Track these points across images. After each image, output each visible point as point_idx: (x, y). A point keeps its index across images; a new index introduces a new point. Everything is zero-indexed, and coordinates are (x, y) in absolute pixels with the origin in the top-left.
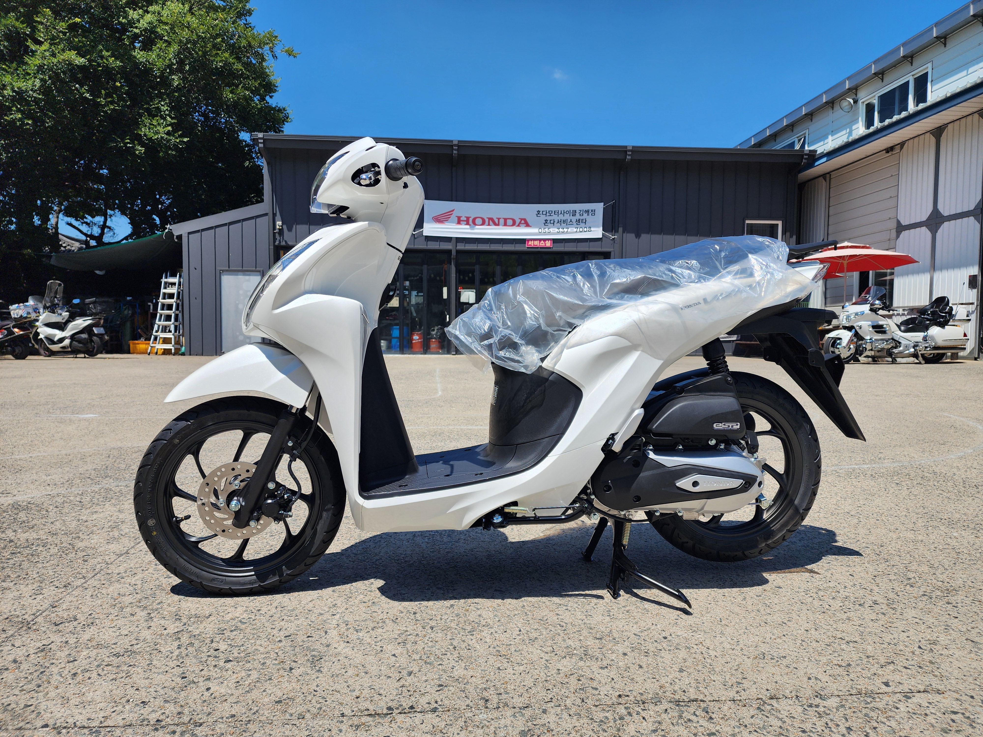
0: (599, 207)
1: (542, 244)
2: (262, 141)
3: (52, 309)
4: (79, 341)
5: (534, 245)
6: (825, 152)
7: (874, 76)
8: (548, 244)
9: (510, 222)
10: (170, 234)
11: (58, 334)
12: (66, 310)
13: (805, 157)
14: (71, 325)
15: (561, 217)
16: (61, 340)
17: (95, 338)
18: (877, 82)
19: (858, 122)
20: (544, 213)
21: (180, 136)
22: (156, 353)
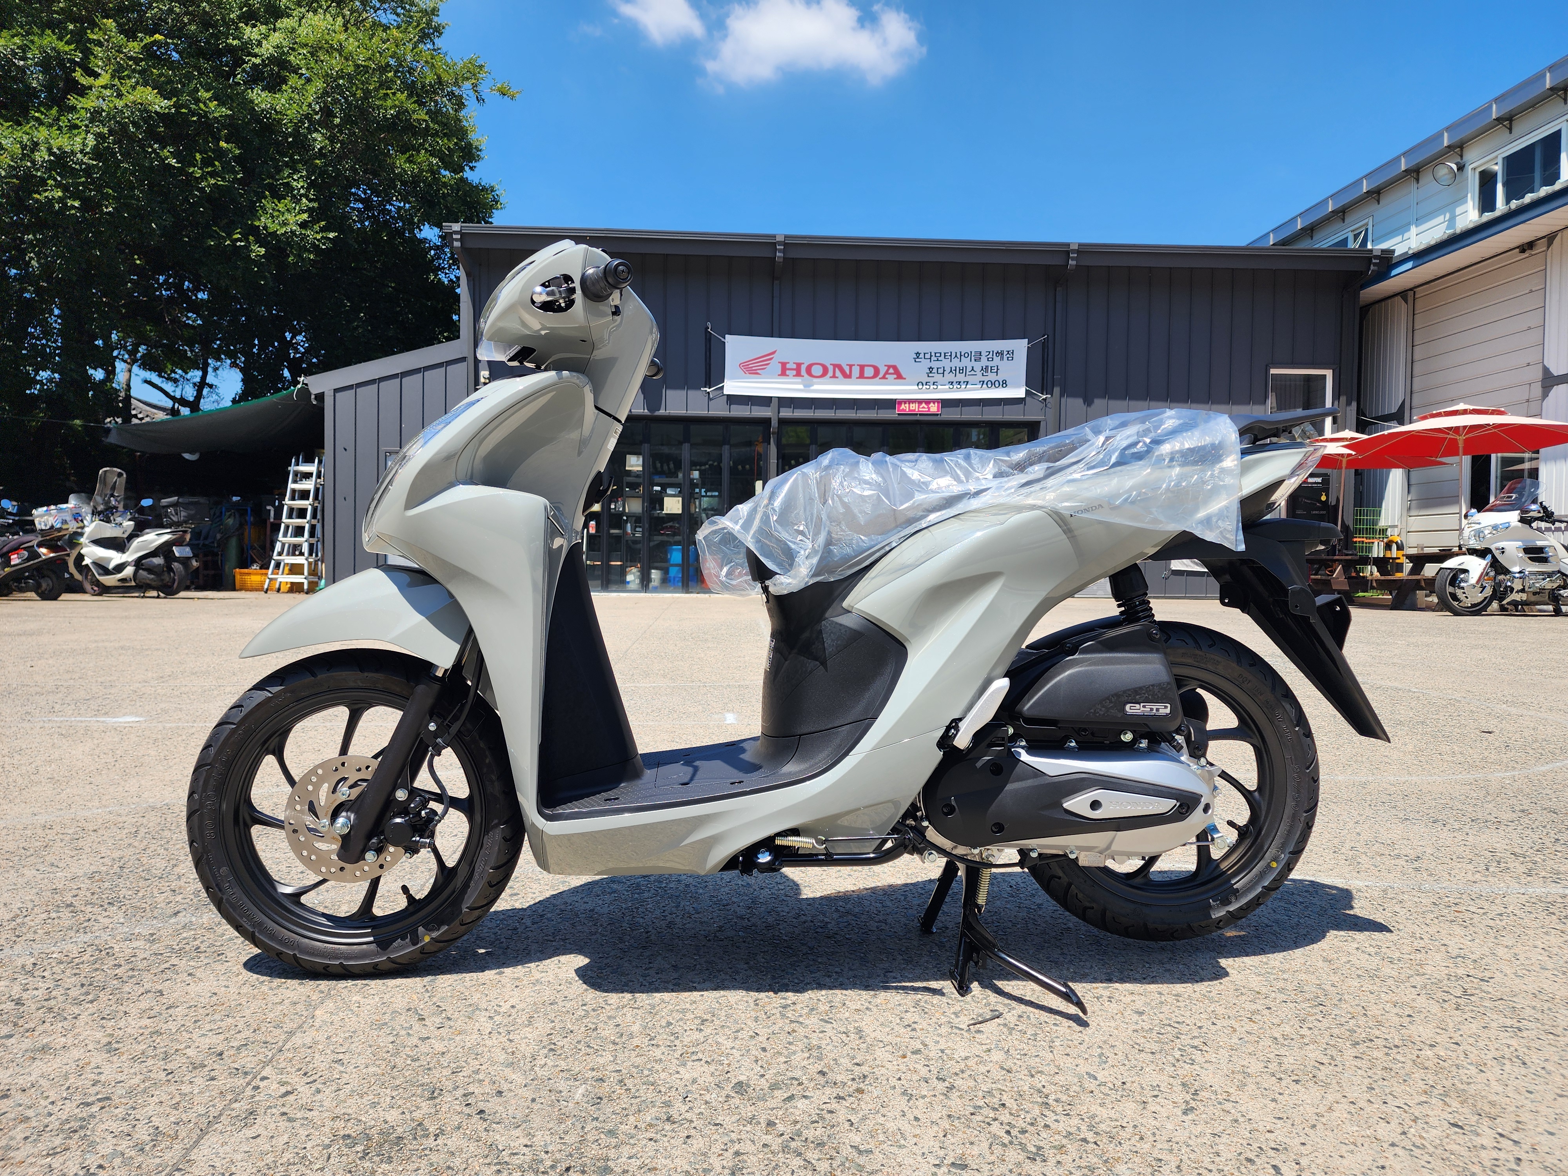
0: (1020, 347)
1: (924, 408)
2: (459, 237)
3: (106, 515)
4: (149, 570)
5: (910, 410)
6: (1411, 252)
7: (1496, 122)
8: (934, 408)
9: (869, 372)
10: (305, 391)
11: (115, 558)
12: (129, 517)
13: (1374, 261)
14: (136, 542)
15: (956, 363)
16: (120, 568)
17: (176, 565)
18: (1502, 134)
19: (1466, 202)
20: (928, 356)
21: (322, 230)
22: (279, 590)
